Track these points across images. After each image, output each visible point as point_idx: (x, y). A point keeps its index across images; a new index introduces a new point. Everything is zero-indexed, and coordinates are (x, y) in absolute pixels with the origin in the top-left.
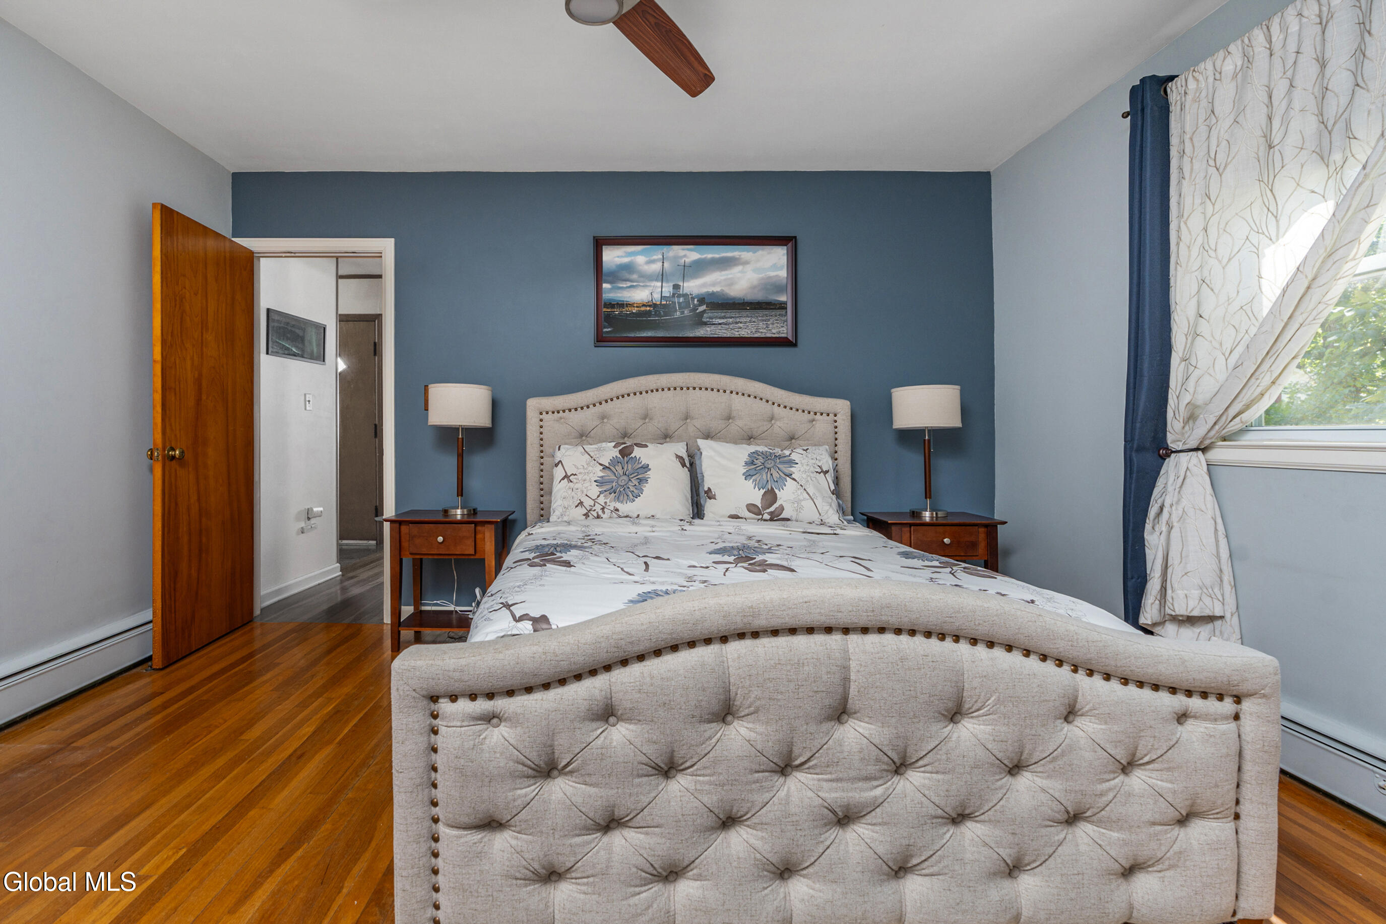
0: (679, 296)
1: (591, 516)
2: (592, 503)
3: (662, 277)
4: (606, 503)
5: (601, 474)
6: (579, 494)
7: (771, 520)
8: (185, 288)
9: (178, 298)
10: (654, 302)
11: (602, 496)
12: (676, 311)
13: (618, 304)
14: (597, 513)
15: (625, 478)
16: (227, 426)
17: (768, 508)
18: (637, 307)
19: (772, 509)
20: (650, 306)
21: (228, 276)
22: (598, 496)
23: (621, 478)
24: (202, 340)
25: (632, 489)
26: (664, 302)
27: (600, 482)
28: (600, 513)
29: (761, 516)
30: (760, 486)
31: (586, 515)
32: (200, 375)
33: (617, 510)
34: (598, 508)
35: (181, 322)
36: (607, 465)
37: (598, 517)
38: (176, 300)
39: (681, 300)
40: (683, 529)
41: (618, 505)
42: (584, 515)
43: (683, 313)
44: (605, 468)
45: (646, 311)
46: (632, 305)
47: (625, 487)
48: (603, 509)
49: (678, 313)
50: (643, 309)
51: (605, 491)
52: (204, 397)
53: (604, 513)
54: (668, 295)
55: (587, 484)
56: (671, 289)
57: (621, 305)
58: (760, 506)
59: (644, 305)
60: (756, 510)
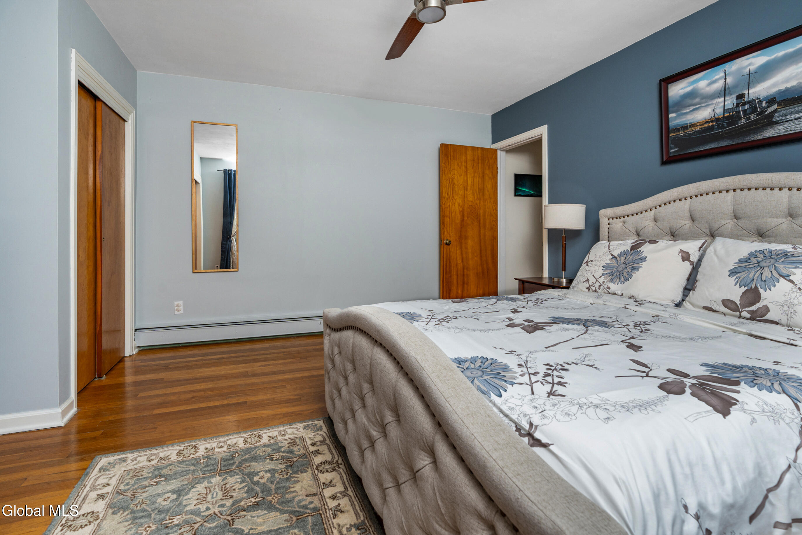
0: (744, 104)
1: (591, 290)
2: (594, 281)
3: (725, 92)
4: (604, 282)
5: (609, 262)
6: (589, 274)
7: (751, 319)
8: (454, 174)
9: (451, 179)
10: (717, 116)
11: (603, 277)
12: (740, 118)
13: (682, 127)
14: (596, 288)
15: (624, 266)
16: (480, 230)
17: (749, 307)
18: (700, 125)
19: (753, 308)
20: (712, 121)
21: (480, 165)
22: (600, 277)
23: (621, 266)
24: (464, 195)
25: (625, 274)
26: (727, 114)
27: (605, 268)
28: (597, 289)
29: (738, 313)
30: (742, 284)
31: (588, 289)
32: (463, 210)
33: (609, 288)
34: (597, 284)
35: (453, 189)
36: (616, 256)
37: (595, 291)
38: (449, 180)
39: (746, 107)
40: (625, 308)
41: (611, 285)
42: (587, 288)
43: (749, 118)
44: (614, 257)
45: (709, 127)
46: (695, 125)
47: (621, 273)
48: (600, 286)
49: (743, 121)
50: (705, 126)
51: (607, 274)
52: (466, 219)
53: (599, 289)
54: (731, 107)
55: (596, 268)
56: (735, 101)
57: (685, 127)
58: (738, 303)
59: (707, 122)
60: (733, 306)
